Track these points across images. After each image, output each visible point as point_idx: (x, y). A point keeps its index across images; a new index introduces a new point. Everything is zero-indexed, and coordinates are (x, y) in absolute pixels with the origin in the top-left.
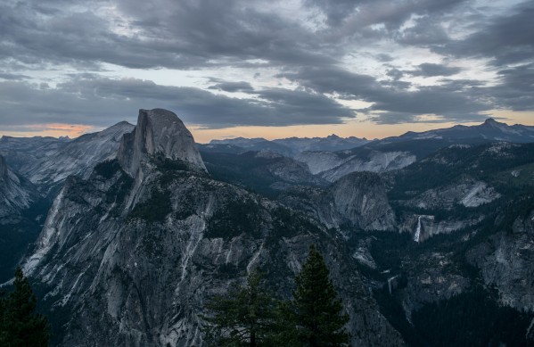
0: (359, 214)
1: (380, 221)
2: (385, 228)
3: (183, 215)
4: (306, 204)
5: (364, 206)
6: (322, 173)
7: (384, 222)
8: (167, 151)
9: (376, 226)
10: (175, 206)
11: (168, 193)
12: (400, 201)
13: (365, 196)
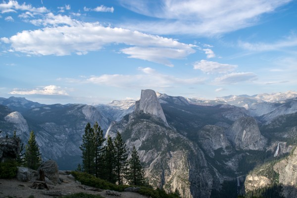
0: (241, 141)
1: (254, 145)
2: (257, 149)
3: (134, 140)
4: (207, 135)
5: (243, 136)
6: (264, 115)
7: (256, 145)
8: (145, 110)
9: (251, 148)
10: (132, 136)
11: (132, 129)
12: (276, 133)
13: (244, 131)
